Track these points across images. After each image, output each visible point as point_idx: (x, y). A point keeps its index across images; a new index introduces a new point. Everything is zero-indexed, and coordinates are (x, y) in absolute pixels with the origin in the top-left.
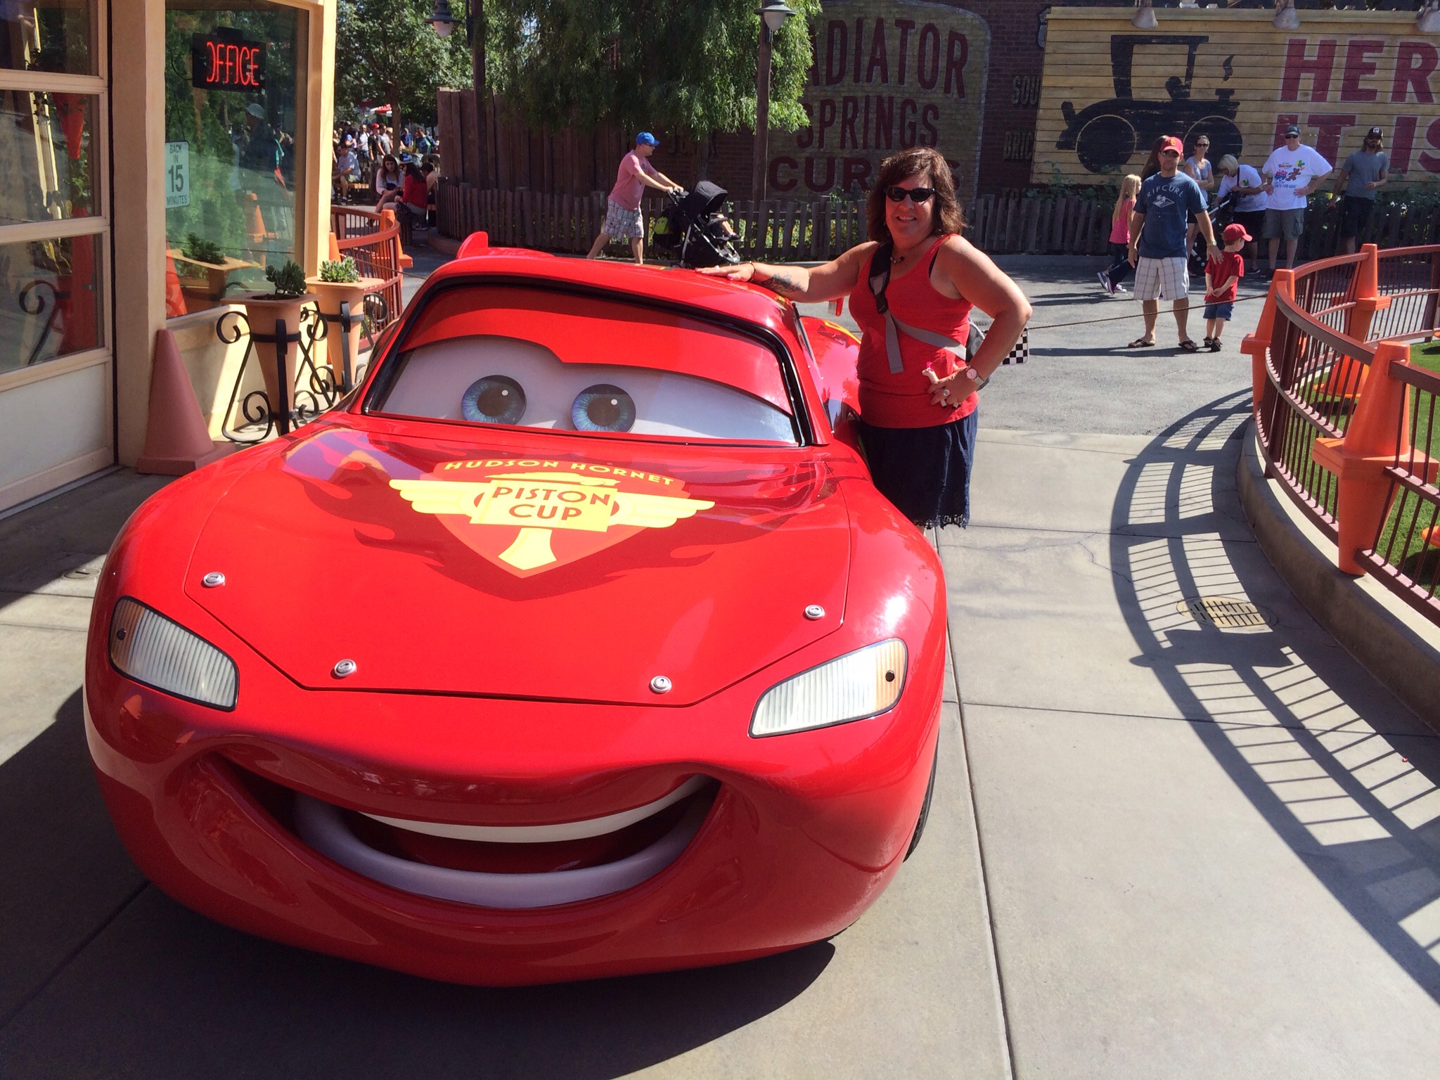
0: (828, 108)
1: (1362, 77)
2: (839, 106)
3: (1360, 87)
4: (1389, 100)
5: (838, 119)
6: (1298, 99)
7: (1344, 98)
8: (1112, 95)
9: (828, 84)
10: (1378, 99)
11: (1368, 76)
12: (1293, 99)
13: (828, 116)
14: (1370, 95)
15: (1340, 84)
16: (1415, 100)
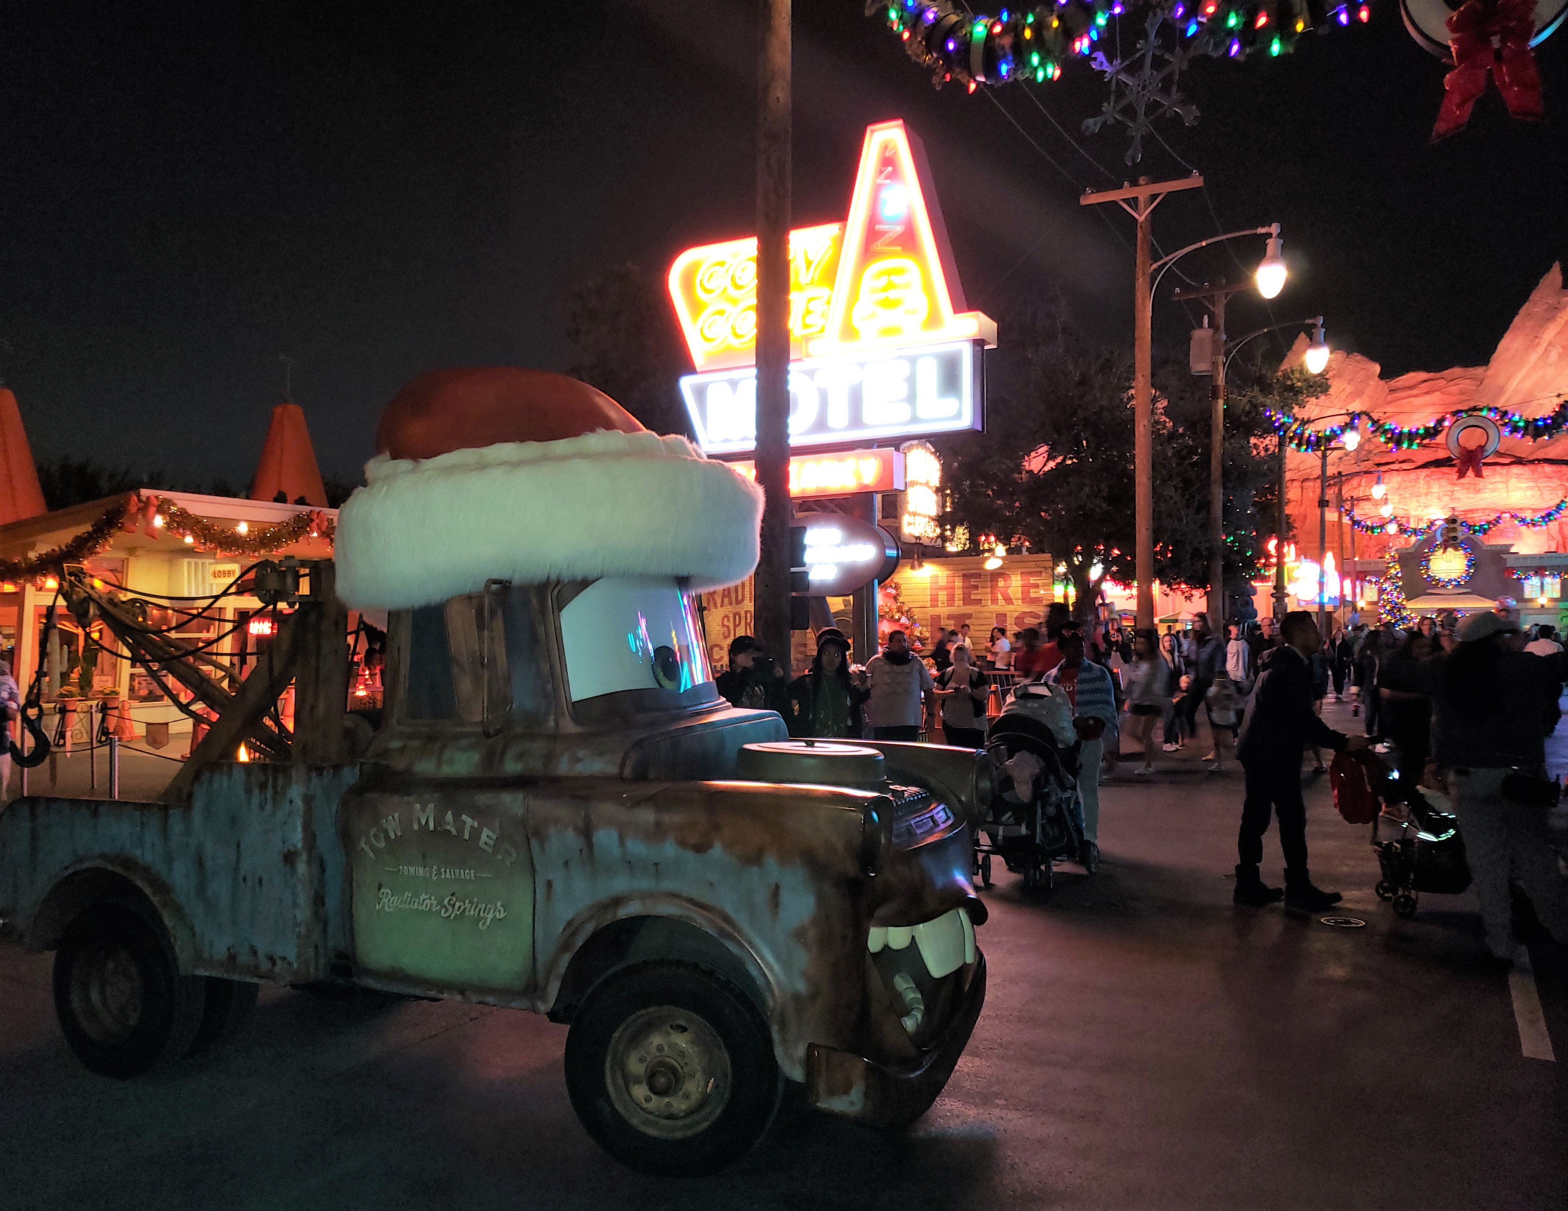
0: (737, 617)
1: (972, 592)
2: (743, 615)
3: (972, 598)
4: (990, 604)
5: (743, 622)
6: (940, 605)
7: (964, 604)
8: (842, 607)
9: (736, 604)
10: (983, 604)
11: (976, 592)
12: (937, 606)
13: (737, 622)
14: (979, 602)
15: (961, 596)
16: (1004, 603)
